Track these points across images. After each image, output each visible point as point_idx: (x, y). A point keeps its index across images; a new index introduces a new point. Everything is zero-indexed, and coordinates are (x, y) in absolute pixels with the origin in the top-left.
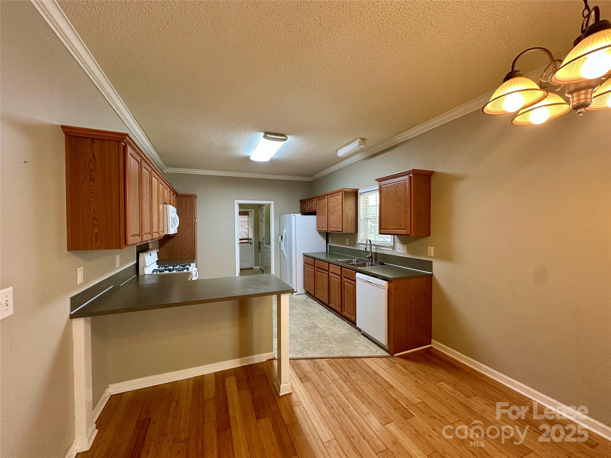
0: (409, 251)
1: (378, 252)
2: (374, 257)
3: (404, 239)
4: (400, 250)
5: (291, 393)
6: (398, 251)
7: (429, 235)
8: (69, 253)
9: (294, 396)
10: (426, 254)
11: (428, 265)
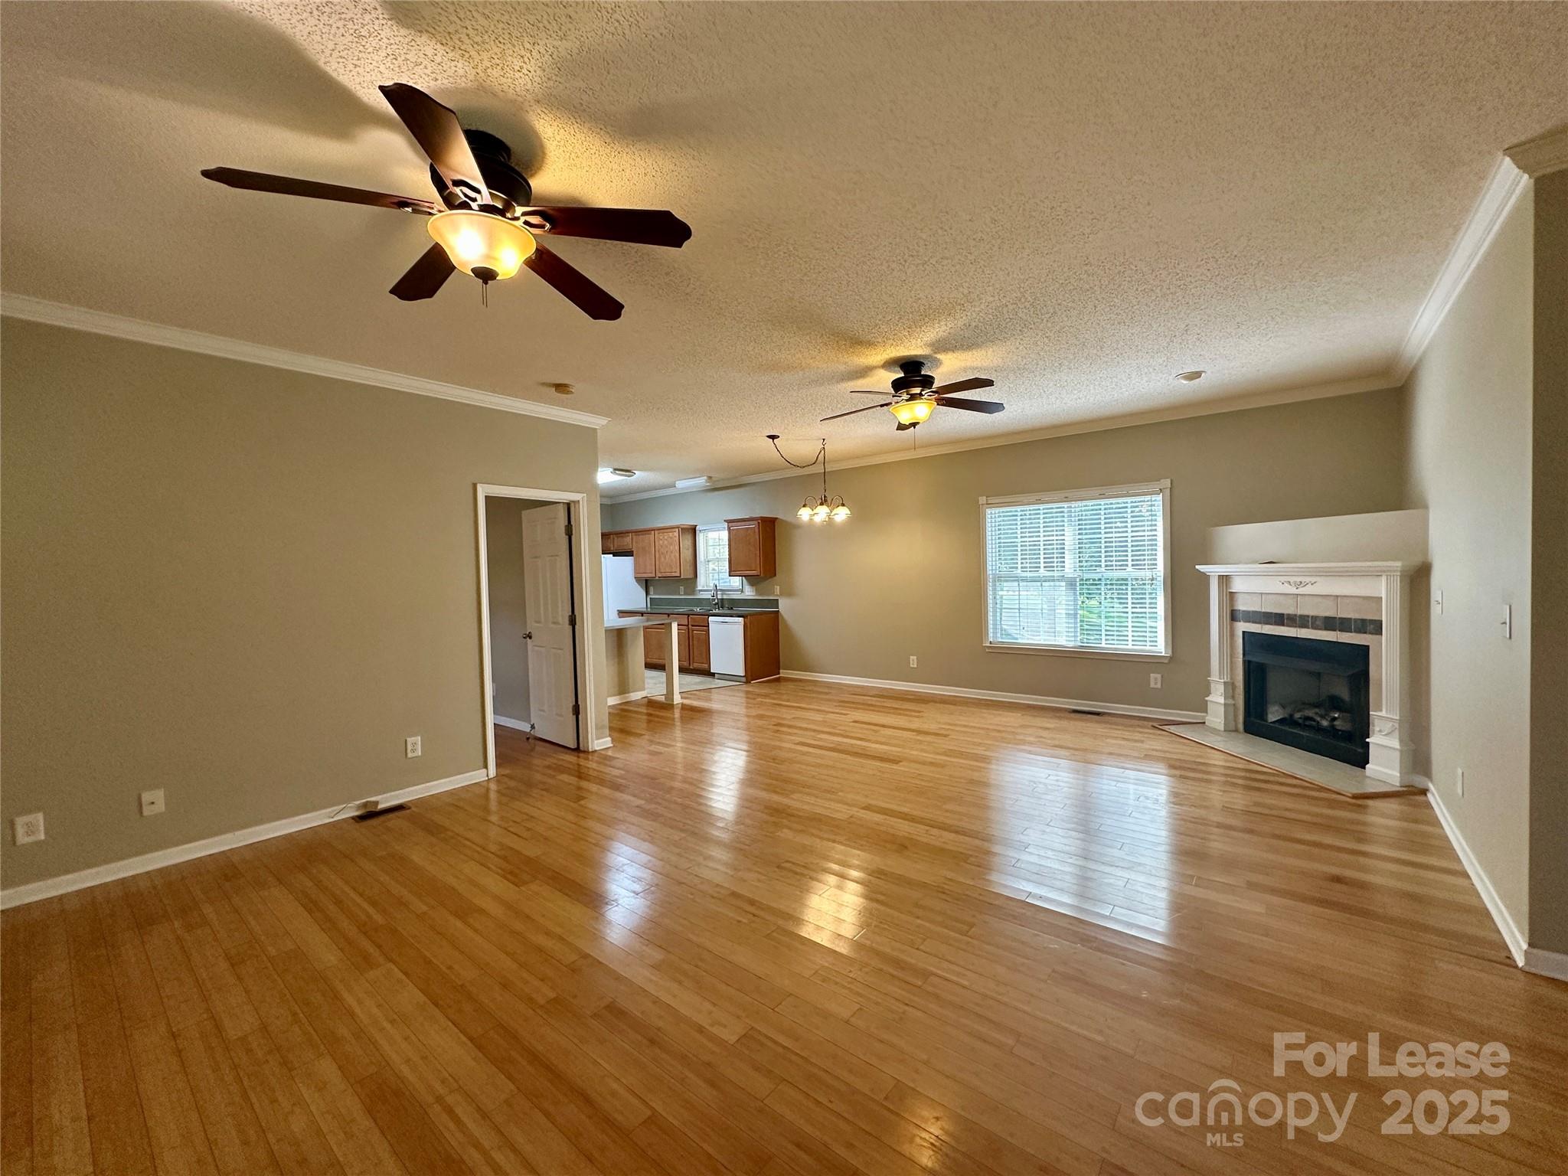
0: (758, 592)
1: (725, 597)
2: (720, 604)
3: (752, 580)
4: (749, 593)
6: (747, 594)
7: (775, 575)
10: (773, 593)
11: (775, 603)
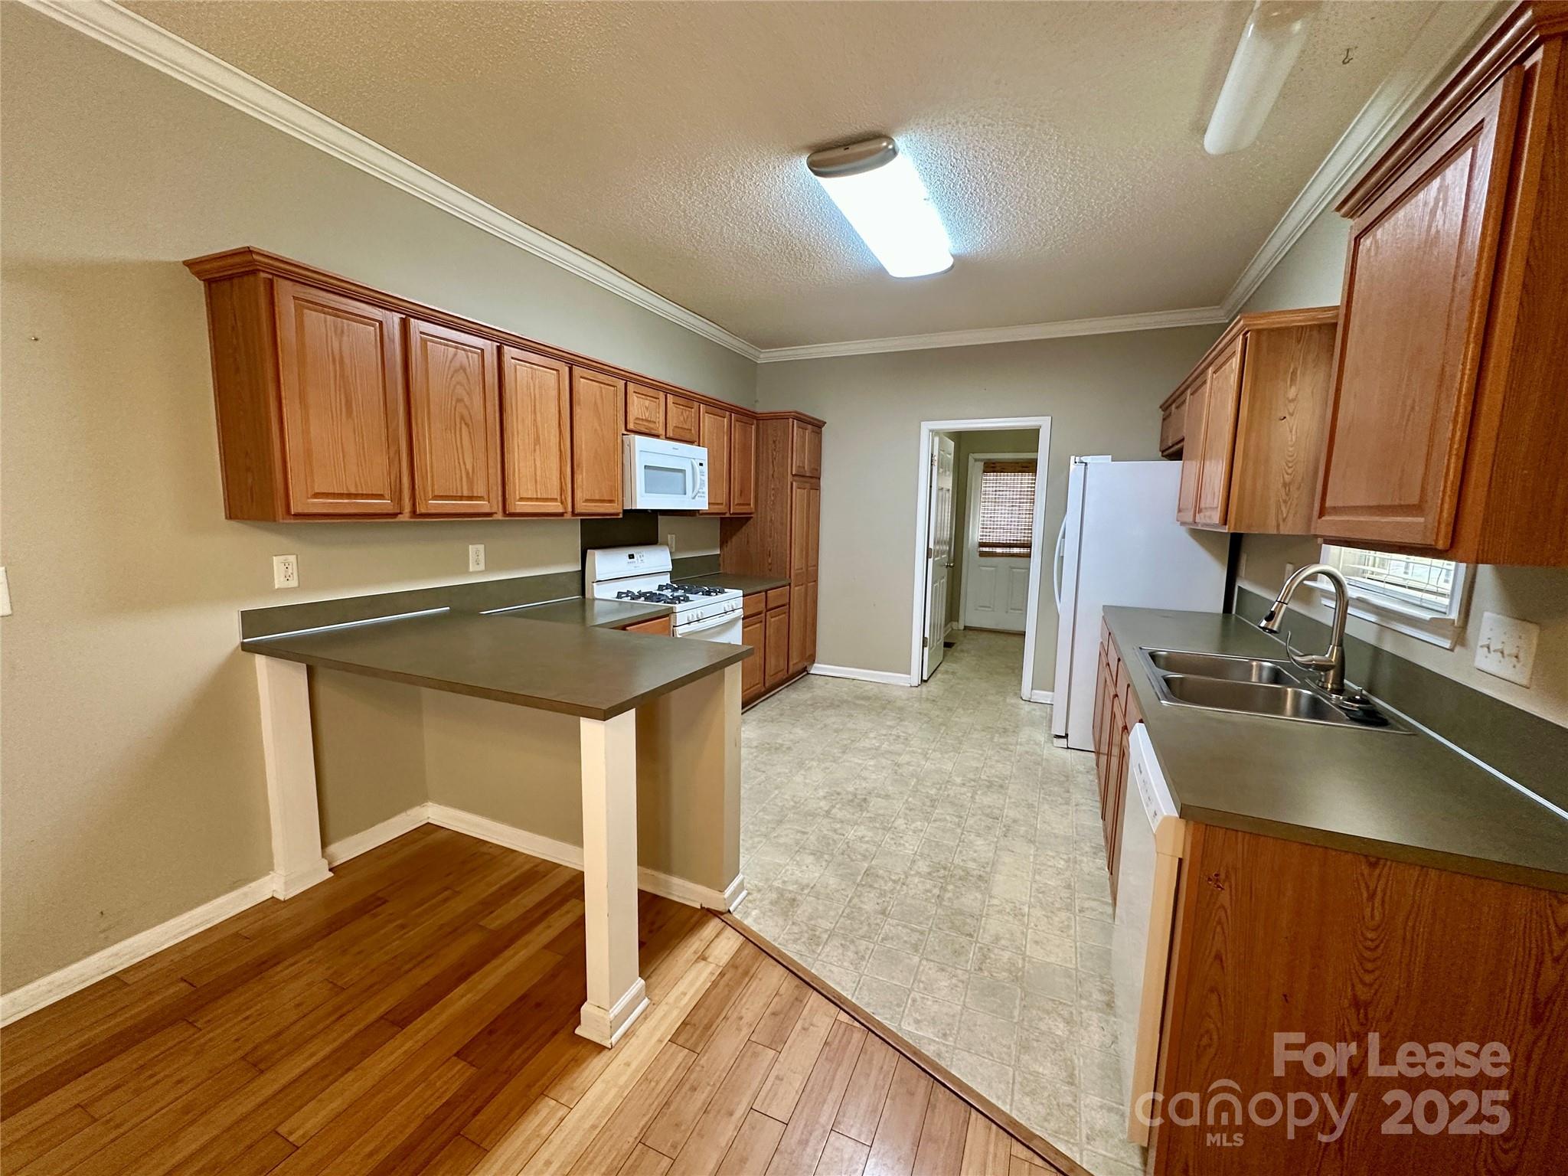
1: (1388, 646)
5: (600, 1048)
8: (234, 524)
9: (597, 1062)
